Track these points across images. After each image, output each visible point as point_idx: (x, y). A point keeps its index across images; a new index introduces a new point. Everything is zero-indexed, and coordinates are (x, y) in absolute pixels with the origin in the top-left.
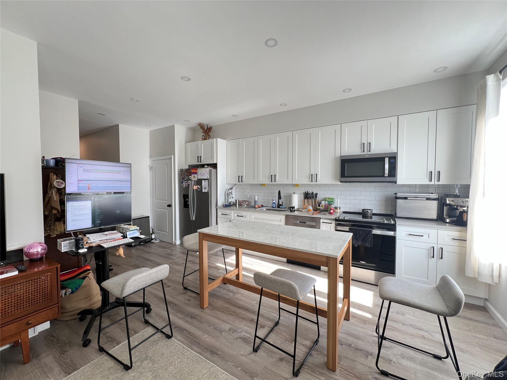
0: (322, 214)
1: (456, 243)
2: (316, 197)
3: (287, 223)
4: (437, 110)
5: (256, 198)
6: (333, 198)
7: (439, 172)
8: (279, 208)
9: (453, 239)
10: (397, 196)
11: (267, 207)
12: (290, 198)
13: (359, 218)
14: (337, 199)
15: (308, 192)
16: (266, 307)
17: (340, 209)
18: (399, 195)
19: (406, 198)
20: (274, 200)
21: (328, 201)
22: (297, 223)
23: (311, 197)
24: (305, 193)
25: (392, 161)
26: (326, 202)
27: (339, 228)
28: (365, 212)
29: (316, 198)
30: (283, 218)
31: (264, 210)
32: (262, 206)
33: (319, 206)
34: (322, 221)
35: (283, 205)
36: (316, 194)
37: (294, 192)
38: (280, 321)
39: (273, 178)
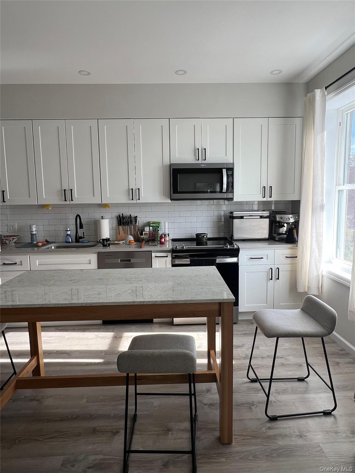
0: (152, 245)
1: (289, 261)
2: (135, 221)
3: (102, 264)
4: (268, 118)
5: (34, 229)
6: (159, 222)
7: (271, 187)
8: (79, 242)
9: (286, 257)
10: (234, 216)
11: (55, 242)
12: (96, 225)
13: (194, 246)
14: (165, 223)
15: (123, 215)
16: (105, 402)
17: (168, 236)
18: (236, 214)
19: (242, 217)
20: (68, 230)
21: (153, 227)
22: (118, 262)
23: (128, 222)
24: (118, 216)
25: (230, 173)
26: (151, 228)
27: (177, 262)
28: (200, 237)
29: (135, 224)
30: (93, 258)
31: (53, 248)
32: (48, 242)
33: (141, 234)
34: (154, 255)
35: (84, 238)
36: (136, 218)
37: (102, 217)
38: (137, 413)
39: (67, 194)
